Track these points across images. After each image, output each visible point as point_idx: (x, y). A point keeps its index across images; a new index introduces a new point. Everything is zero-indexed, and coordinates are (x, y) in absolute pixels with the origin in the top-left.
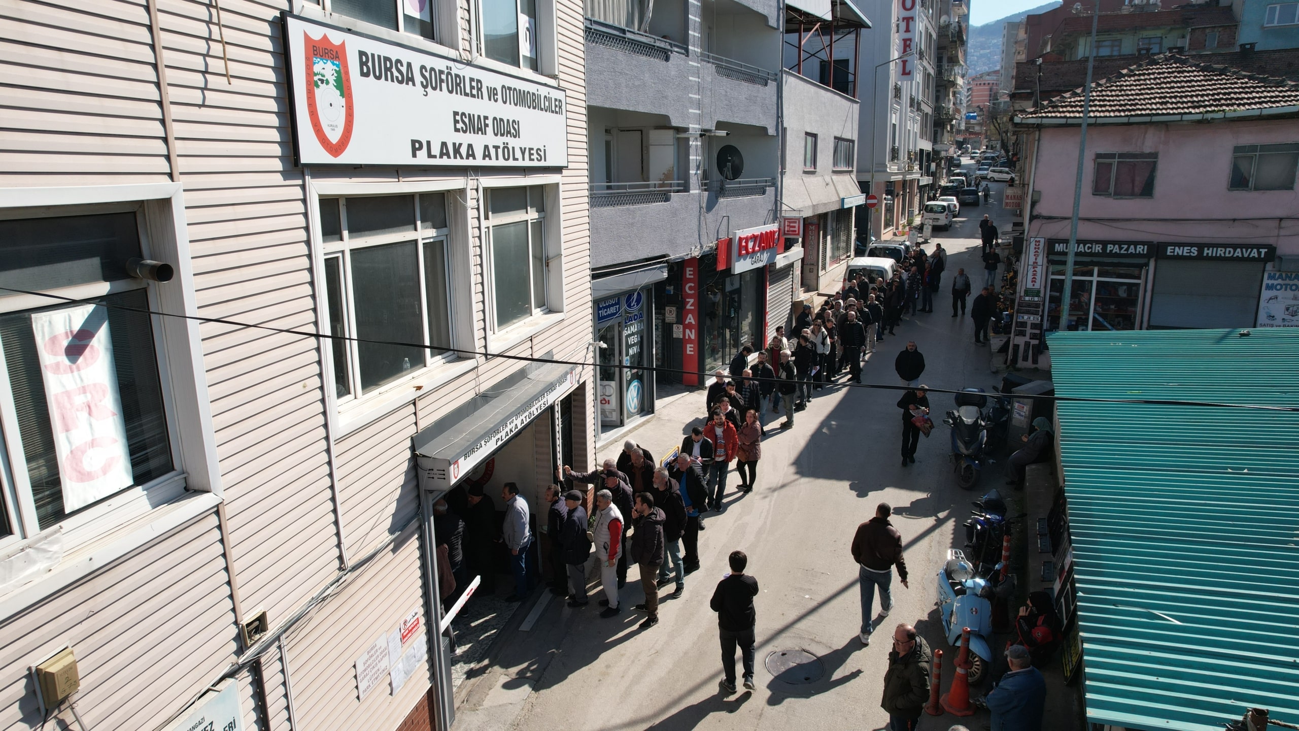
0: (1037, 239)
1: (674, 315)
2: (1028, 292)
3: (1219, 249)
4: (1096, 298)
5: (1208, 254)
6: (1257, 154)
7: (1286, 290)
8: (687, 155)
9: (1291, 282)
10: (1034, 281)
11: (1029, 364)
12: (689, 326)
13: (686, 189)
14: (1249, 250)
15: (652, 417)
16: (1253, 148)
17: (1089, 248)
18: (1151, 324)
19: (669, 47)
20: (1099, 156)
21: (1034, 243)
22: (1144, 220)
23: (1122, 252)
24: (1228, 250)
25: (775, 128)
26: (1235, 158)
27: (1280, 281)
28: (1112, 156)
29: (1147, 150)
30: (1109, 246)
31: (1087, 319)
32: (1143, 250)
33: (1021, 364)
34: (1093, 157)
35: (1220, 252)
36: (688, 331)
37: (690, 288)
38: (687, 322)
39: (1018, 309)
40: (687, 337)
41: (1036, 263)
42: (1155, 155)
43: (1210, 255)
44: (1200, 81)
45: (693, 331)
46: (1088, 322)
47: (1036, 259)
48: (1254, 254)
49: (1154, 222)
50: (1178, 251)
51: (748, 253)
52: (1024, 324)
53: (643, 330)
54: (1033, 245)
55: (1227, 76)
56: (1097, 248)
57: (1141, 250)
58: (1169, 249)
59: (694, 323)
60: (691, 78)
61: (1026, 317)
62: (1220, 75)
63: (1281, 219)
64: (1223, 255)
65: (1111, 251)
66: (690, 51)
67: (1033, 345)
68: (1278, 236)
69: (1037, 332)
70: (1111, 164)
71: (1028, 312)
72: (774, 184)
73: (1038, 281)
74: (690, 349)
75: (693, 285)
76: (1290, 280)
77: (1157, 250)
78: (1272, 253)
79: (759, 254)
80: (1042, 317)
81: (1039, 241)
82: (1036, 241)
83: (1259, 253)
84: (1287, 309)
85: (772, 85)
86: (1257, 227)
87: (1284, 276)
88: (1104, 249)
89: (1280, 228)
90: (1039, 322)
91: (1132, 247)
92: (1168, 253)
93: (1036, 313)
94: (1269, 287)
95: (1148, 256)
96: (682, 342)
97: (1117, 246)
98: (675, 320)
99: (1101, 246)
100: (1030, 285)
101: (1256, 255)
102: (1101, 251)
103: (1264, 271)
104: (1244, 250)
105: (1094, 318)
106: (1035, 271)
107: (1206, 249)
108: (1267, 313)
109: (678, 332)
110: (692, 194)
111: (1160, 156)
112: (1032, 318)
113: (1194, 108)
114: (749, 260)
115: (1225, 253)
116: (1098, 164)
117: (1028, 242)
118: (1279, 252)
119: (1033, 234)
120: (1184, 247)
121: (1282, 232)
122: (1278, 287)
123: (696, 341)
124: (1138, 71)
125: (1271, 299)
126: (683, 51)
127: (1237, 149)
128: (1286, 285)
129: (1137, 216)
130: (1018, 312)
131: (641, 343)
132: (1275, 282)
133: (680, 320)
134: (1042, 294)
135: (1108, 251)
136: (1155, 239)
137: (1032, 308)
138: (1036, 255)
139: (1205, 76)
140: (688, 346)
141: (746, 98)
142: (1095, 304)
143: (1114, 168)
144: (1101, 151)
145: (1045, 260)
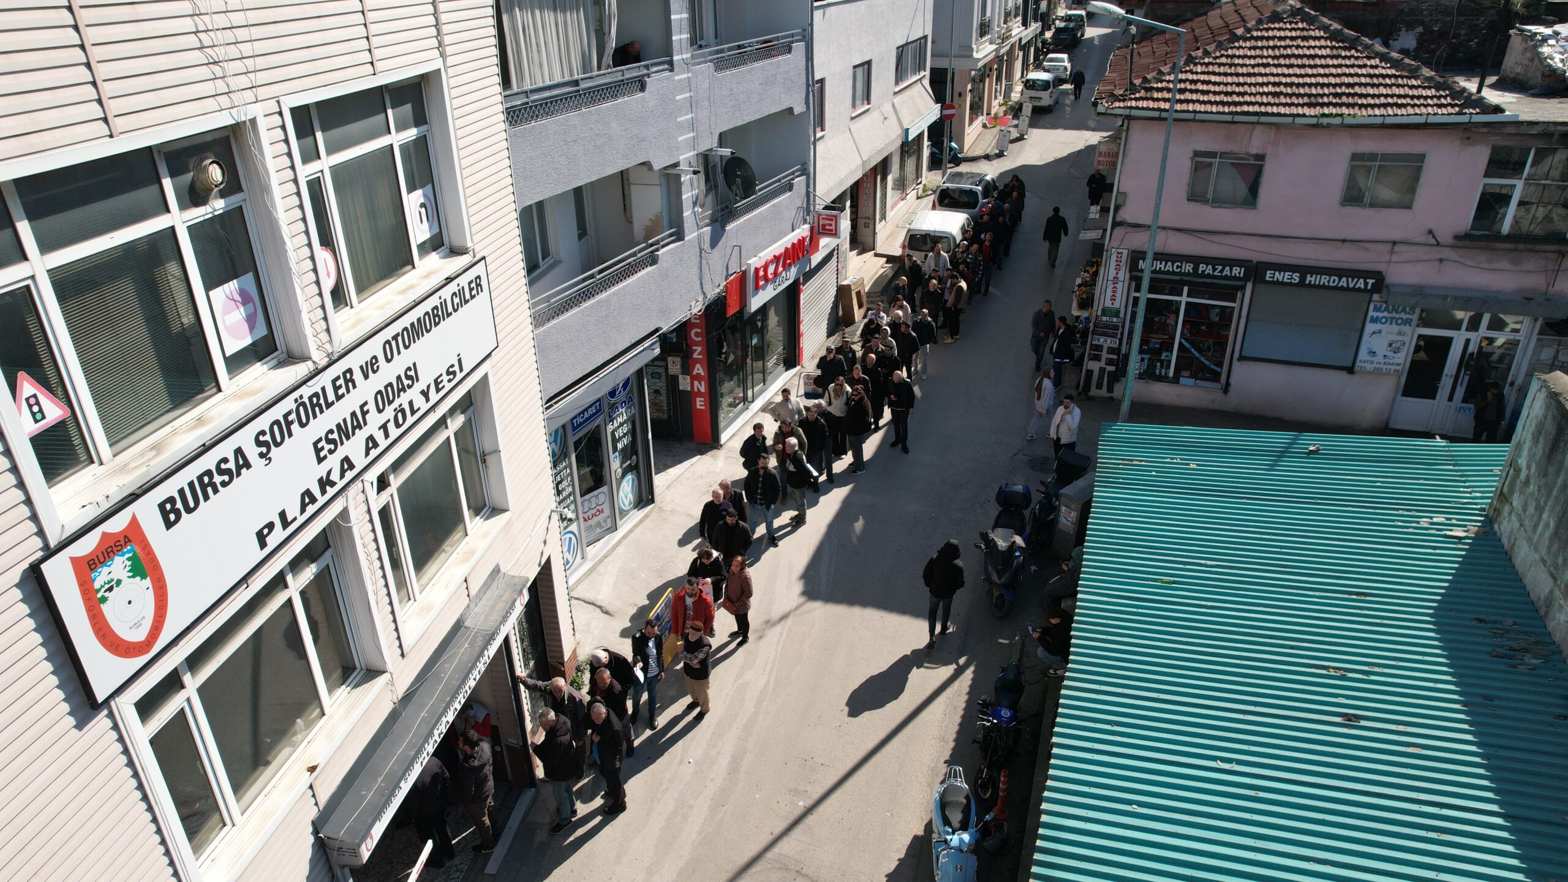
0: (1120, 251)
1: (679, 367)
2: (1105, 312)
3: (1323, 277)
4: (1184, 321)
5: (1310, 281)
6: (1377, 163)
7: (1391, 324)
8: (679, 194)
9: (1397, 316)
10: (1113, 299)
11: (1104, 392)
12: (698, 377)
13: (679, 236)
14: (1356, 280)
15: (652, 509)
16: (1373, 157)
17: (1178, 267)
18: (1243, 354)
19: (645, 71)
20: (1197, 154)
21: (1115, 254)
22: (1245, 234)
23: (1216, 273)
24: (1333, 278)
25: (804, 101)
26: (1353, 168)
27: (1385, 314)
28: (1212, 155)
29: (1254, 151)
30: (1201, 265)
31: (1173, 344)
32: (1240, 273)
33: (1094, 392)
34: (1191, 155)
35: (1324, 280)
36: (696, 383)
37: (697, 334)
38: (695, 373)
39: (1094, 330)
40: (696, 390)
41: (1117, 278)
42: (1261, 157)
43: (1313, 283)
44: (1324, 57)
45: (703, 383)
46: (1173, 348)
47: (1117, 274)
48: (1361, 284)
49: (1258, 238)
50: (1279, 276)
51: (767, 279)
52: (1099, 348)
53: (634, 414)
54: (1114, 258)
55: (1357, 51)
56: (1187, 268)
57: (1237, 272)
58: (1269, 274)
59: (703, 374)
60: (678, 98)
61: (1102, 340)
62: (1349, 49)
63: (1394, 243)
64: (1326, 284)
65: (1203, 272)
66: (675, 63)
67: (1109, 372)
68: (1389, 262)
69: (1115, 357)
70: (1211, 164)
71: (1104, 334)
72: (804, 172)
73: (1118, 299)
74: (700, 403)
75: (699, 330)
76: (1397, 313)
77: (1256, 271)
78: (1380, 282)
79: (784, 274)
80: (1121, 340)
81: (1122, 253)
82: (1118, 253)
83: (1366, 284)
84: (1390, 345)
85: (799, 48)
86: (1368, 250)
87: (1391, 308)
88: (1196, 268)
89: (1392, 252)
90: (1116, 346)
91: (1227, 268)
92: (1267, 278)
93: (1114, 336)
94: (1374, 320)
95: (1246, 279)
96: (691, 395)
97: (1210, 267)
98: (679, 371)
99: (1192, 265)
100: (1108, 304)
101: (1362, 287)
102: (1191, 271)
103: (1370, 301)
104: (1350, 279)
105: (1180, 343)
106: (1115, 287)
107: (1309, 275)
108: (1368, 348)
109: (684, 383)
110: (688, 241)
111: (1267, 159)
112: (1109, 341)
113: (1310, 105)
114: (770, 287)
115: (1329, 281)
116: (1197, 162)
117: (1109, 253)
118: (1389, 280)
119: (1114, 244)
120: (1285, 271)
121: (1395, 258)
122: (1383, 320)
123: (707, 396)
124: (1258, 30)
125: (1374, 333)
126: (666, 66)
127: (1355, 157)
128: (1392, 318)
129: (1237, 230)
130: (1093, 334)
131: (633, 432)
132: (1380, 315)
133: (687, 370)
134: (1122, 315)
135: (1200, 272)
136: (1255, 257)
137: (1110, 330)
138: (1118, 269)
139: (1332, 48)
140: (698, 399)
141: (761, 84)
142: (1183, 325)
143: (1214, 170)
144: (1201, 147)
145: (1128, 275)
